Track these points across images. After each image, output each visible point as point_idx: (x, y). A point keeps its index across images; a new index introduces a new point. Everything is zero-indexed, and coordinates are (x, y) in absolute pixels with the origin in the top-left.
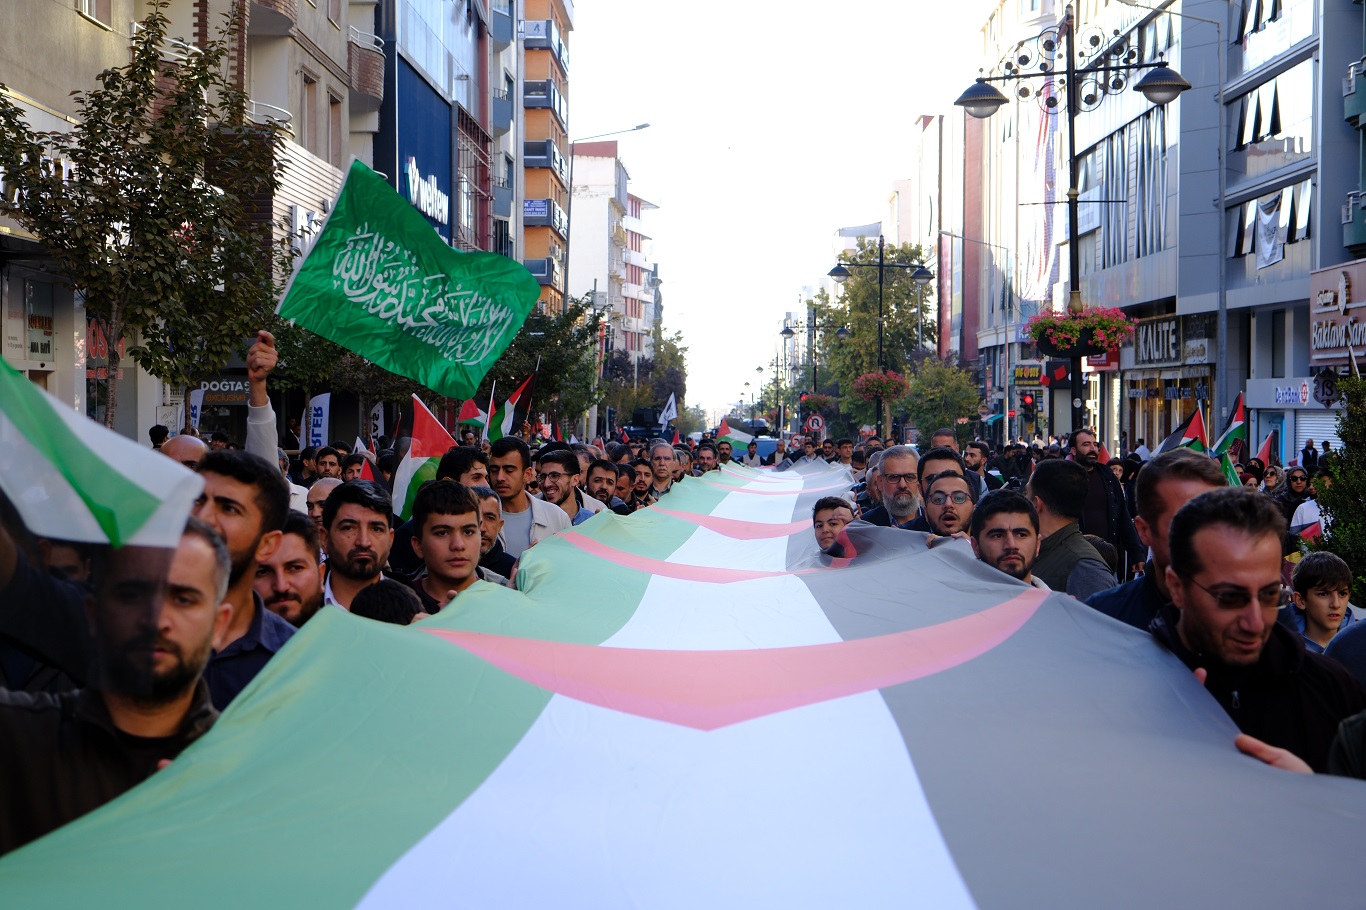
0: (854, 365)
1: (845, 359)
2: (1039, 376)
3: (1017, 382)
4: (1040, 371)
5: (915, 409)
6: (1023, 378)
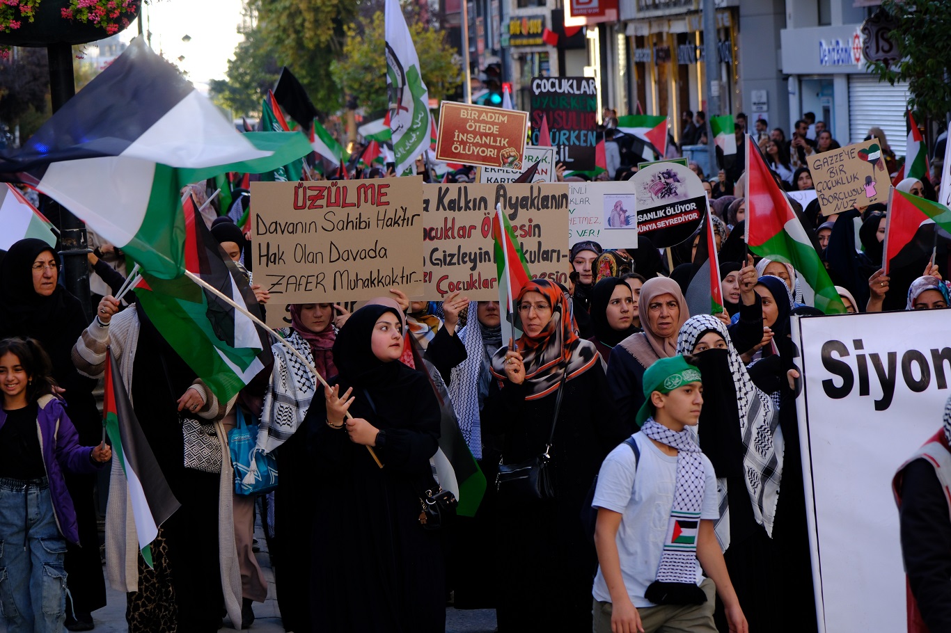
0: (293, 26)
1: (279, 17)
2: (543, 31)
3: (513, 42)
4: (543, 25)
5: (363, 88)
6: (521, 35)
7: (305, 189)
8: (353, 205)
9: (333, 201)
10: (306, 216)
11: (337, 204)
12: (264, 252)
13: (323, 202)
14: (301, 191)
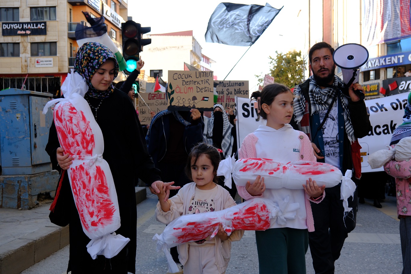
2: (378, 89)
4: (378, 86)
7: (151, 94)
8: (163, 99)
9: (158, 97)
10: (152, 101)
11: (159, 98)
12: (141, 111)
13: (155, 98)
14: (150, 95)
